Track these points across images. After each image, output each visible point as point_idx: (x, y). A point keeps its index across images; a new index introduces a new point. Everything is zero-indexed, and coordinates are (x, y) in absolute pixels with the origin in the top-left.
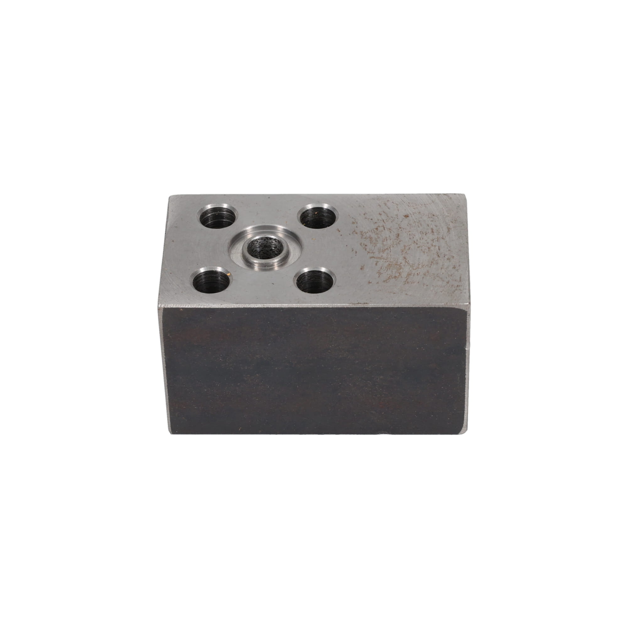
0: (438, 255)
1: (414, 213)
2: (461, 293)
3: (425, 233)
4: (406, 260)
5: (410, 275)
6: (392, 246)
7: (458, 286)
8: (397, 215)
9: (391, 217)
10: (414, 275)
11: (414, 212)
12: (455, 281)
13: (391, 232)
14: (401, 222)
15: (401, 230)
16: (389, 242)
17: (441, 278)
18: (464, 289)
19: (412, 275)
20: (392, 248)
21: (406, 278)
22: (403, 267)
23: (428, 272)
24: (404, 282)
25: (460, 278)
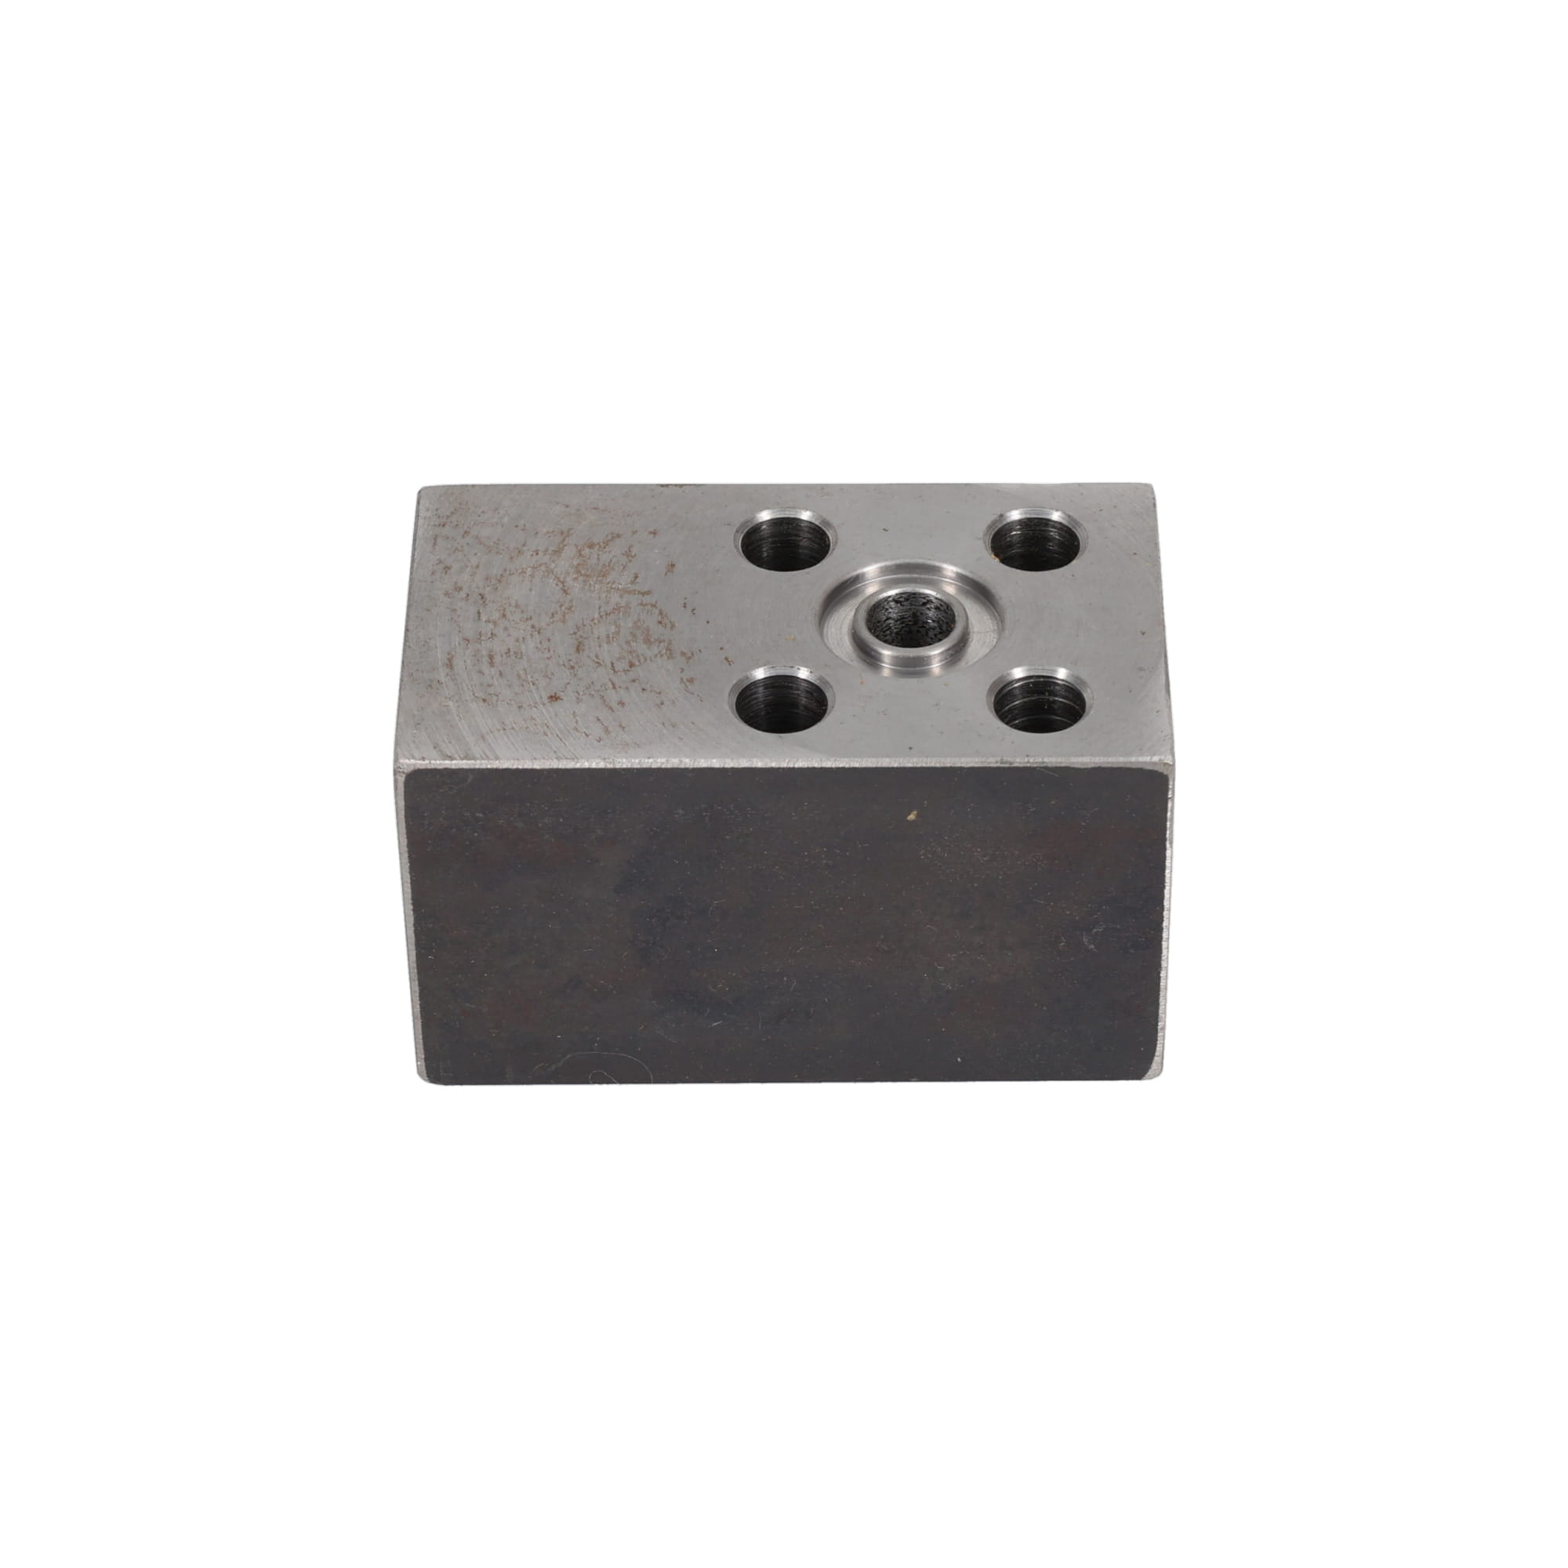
0: (483, 598)
1: (536, 707)
2: (437, 510)
3: (512, 653)
4: (564, 586)
5: (555, 552)
6: (596, 621)
7: (444, 526)
8: (579, 700)
9: (593, 695)
10: (547, 550)
11: (535, 709)
12: (447, 538)
13: (597, 657)
14: (568, 684)
15: (571, 662)
16: (601, 630)
17: (481, 543)
18: (430, 518)
19: (550, 552)
20: (597, 615)
21: (565, 543)
22: (572, 571)
23: (511, 558)
24: (572, 535)
25: (435, 544)
